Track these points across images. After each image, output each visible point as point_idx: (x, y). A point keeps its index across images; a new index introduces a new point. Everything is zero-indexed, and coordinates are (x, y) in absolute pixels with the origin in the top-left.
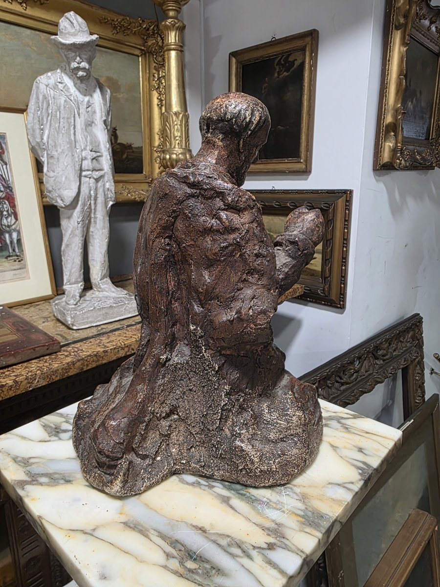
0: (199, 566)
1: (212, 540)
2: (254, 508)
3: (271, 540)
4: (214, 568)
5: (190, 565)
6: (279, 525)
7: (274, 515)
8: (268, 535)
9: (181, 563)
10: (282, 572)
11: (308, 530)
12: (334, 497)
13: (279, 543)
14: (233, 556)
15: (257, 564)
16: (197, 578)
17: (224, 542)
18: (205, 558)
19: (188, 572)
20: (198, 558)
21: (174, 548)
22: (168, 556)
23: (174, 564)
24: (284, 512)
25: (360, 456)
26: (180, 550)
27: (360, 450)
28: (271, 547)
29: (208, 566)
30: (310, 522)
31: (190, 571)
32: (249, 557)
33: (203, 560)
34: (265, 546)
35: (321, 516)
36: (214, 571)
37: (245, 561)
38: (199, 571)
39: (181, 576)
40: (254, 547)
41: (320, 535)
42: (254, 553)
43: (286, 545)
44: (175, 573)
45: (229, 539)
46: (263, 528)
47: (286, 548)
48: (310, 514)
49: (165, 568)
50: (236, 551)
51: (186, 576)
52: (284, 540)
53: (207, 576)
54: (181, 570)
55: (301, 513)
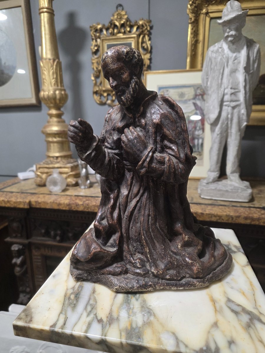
0: (73, 299)
1: (90, 298)
2: (122, 305)
3: (105, 319)
4: (75, 305)
5: (72, 297)
6: (118, 319)
7: (124, 314)
8: (107, 317)
9: (72, 293)
10: (86, 331)
11: (123, 334)
13: (104, 323)
14: (86, 308)
15: (85, 319)
16: (67, 302)
17: (91, 302)
18: (78, 300)
19: (68, 297)
20: (77, 297)
21: (79, 288)
22: (73, 288)
23: (70, 291)
24: (129, 318)
26: (78, 290)
27: (231, 342)
28: (100, 321)
29: (75, 302)
30: (130, 333)
31: (69, 298)
32: (88, 315)
33: (77, 299)
34: (99, 318)
35: (139, 337)
36: (73, 305)
37: (85, 314)
38: (71, 301)
39: (65, 296)
40: (96, 314)
41: (124, 341)
42: (92, 316)
43: (105, 327)
44: (66, 294)
45: (95, 303)
46: (110, 314)
47: (103, 328)
48: (137, 331)
49: (67, 289)
50: (89, 308)
51: (66, 297)
52: (108, 325)
53: (70, 304)
54: (68, 295)
55: (134, 326)
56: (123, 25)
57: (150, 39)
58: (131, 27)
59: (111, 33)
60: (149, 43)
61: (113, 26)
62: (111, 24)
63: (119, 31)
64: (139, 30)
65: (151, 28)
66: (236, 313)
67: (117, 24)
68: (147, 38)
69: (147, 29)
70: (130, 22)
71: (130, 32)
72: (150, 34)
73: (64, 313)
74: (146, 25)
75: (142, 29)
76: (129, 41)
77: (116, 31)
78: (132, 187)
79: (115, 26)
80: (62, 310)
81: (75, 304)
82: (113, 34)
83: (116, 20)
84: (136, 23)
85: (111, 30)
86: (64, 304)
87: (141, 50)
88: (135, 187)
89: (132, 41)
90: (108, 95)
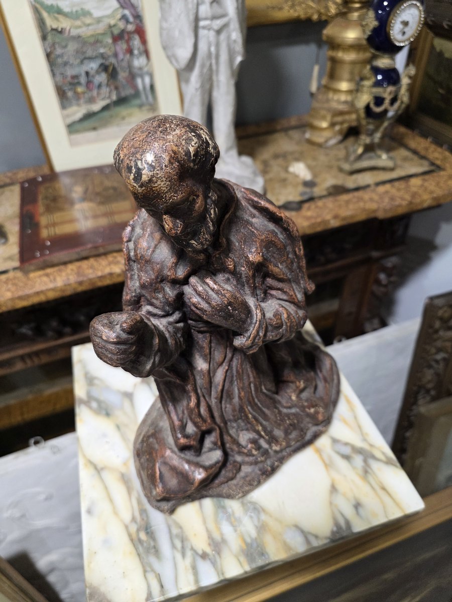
0: (146, 539)
1: (168, 524)
2: (216, 515)
3: (208, 550)
5: (143, 536)
6: (224, 541)
7: (227, 529)
8: (210, 545)
9: (138, 530)
10: (197, 581)
11: (242, 559)
12: (288, 540)
13: (211, 556)
14: (174, 546)
15: (184, 565)
16: (140, 548)
17: (175, 531)
19: (137, 540)
20: (150, 533)
21: (141, 514)
22: (134, 519)
23: (133, 528)
24: (236, 531)
25: (349, 512)
26: (143, 519)
27: (357, 506)
28: (204, 556)
29: (152, 544)
30: (249, 553)
31: (140, 541)
32: (184, 555)
33: (153, 537)
34: (200, 552)
35: (262, 554)
36: (154, 550)
37: (179, 556)
38: (145, 544)
39: (132, 540)
40: (192, 549)
41: (247, 568)
42: (189, 553)
43: (215, 561)
44: (130, 535)
45: (179, 530)
46: (210, 537)
47: (214, 564)
48: (255, 545)
49: (127, 527)
50: (178, 544)
51: (135, 542)
52: (217, 556)
53: (148, 550)
54: (134, 536)
55: (249, 540)
66: (347, 458)
73: (148, 569)
80: (143, 567)
81: (154, 547)
86: (139, 555)
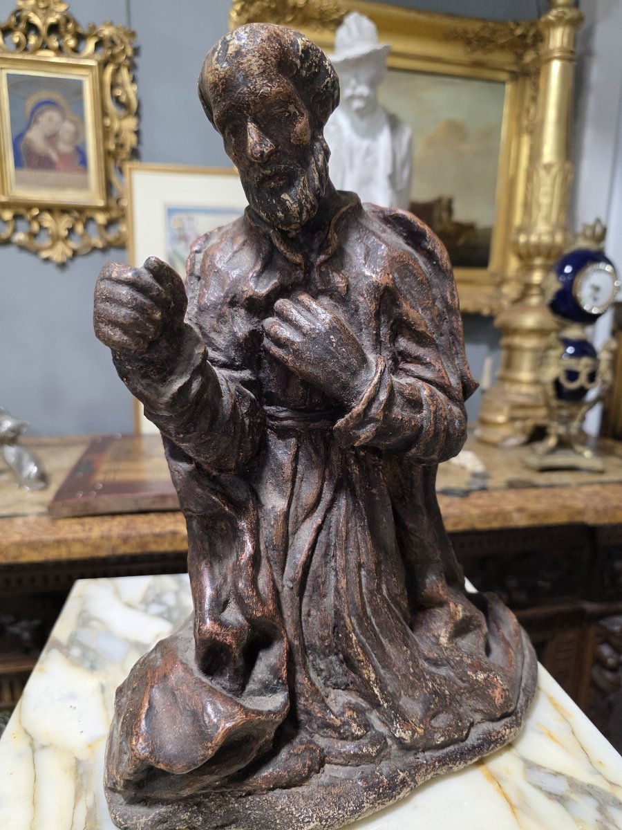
56: (53, 29)
57: (134, 81)
58: (80, 38)
59: (18, 45)
60: (131, 90)
61: (22, 25)
62: (18, 20)
63: (44, 43)
64: (101, 50)
65: (136, 51)
67: (36, 20)
68: (125, 75)
69: (124, 51)
70: (76, 24)
71: (75, 50)
72: (132, 68)
74: (122, 42)
75: (111, 48)
76: (73, 75)
77: (33, 40)
78: (297, 484)
79: (31, 27)
82: (22, 47)
83: (35, 12)
84: (93, 32)
85: (17, 37)
87: (110, 104)
88: (304, 484)
89: (85, 76)
90: (17, 217)
